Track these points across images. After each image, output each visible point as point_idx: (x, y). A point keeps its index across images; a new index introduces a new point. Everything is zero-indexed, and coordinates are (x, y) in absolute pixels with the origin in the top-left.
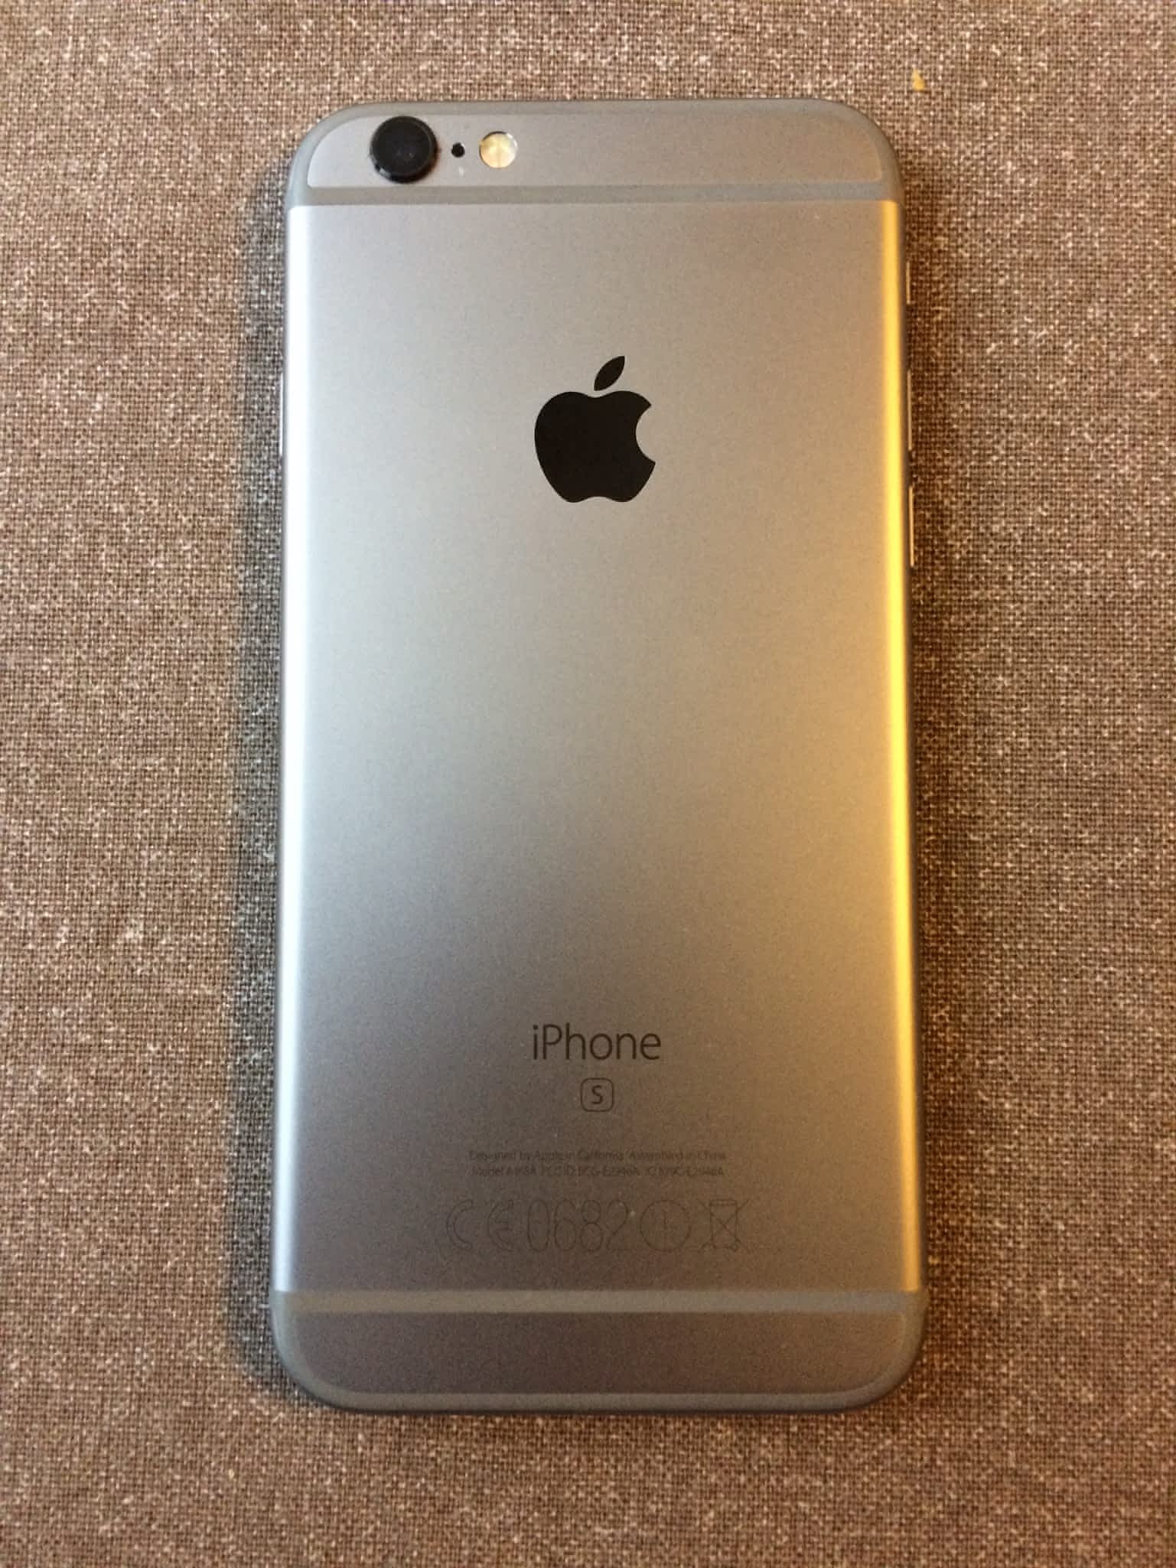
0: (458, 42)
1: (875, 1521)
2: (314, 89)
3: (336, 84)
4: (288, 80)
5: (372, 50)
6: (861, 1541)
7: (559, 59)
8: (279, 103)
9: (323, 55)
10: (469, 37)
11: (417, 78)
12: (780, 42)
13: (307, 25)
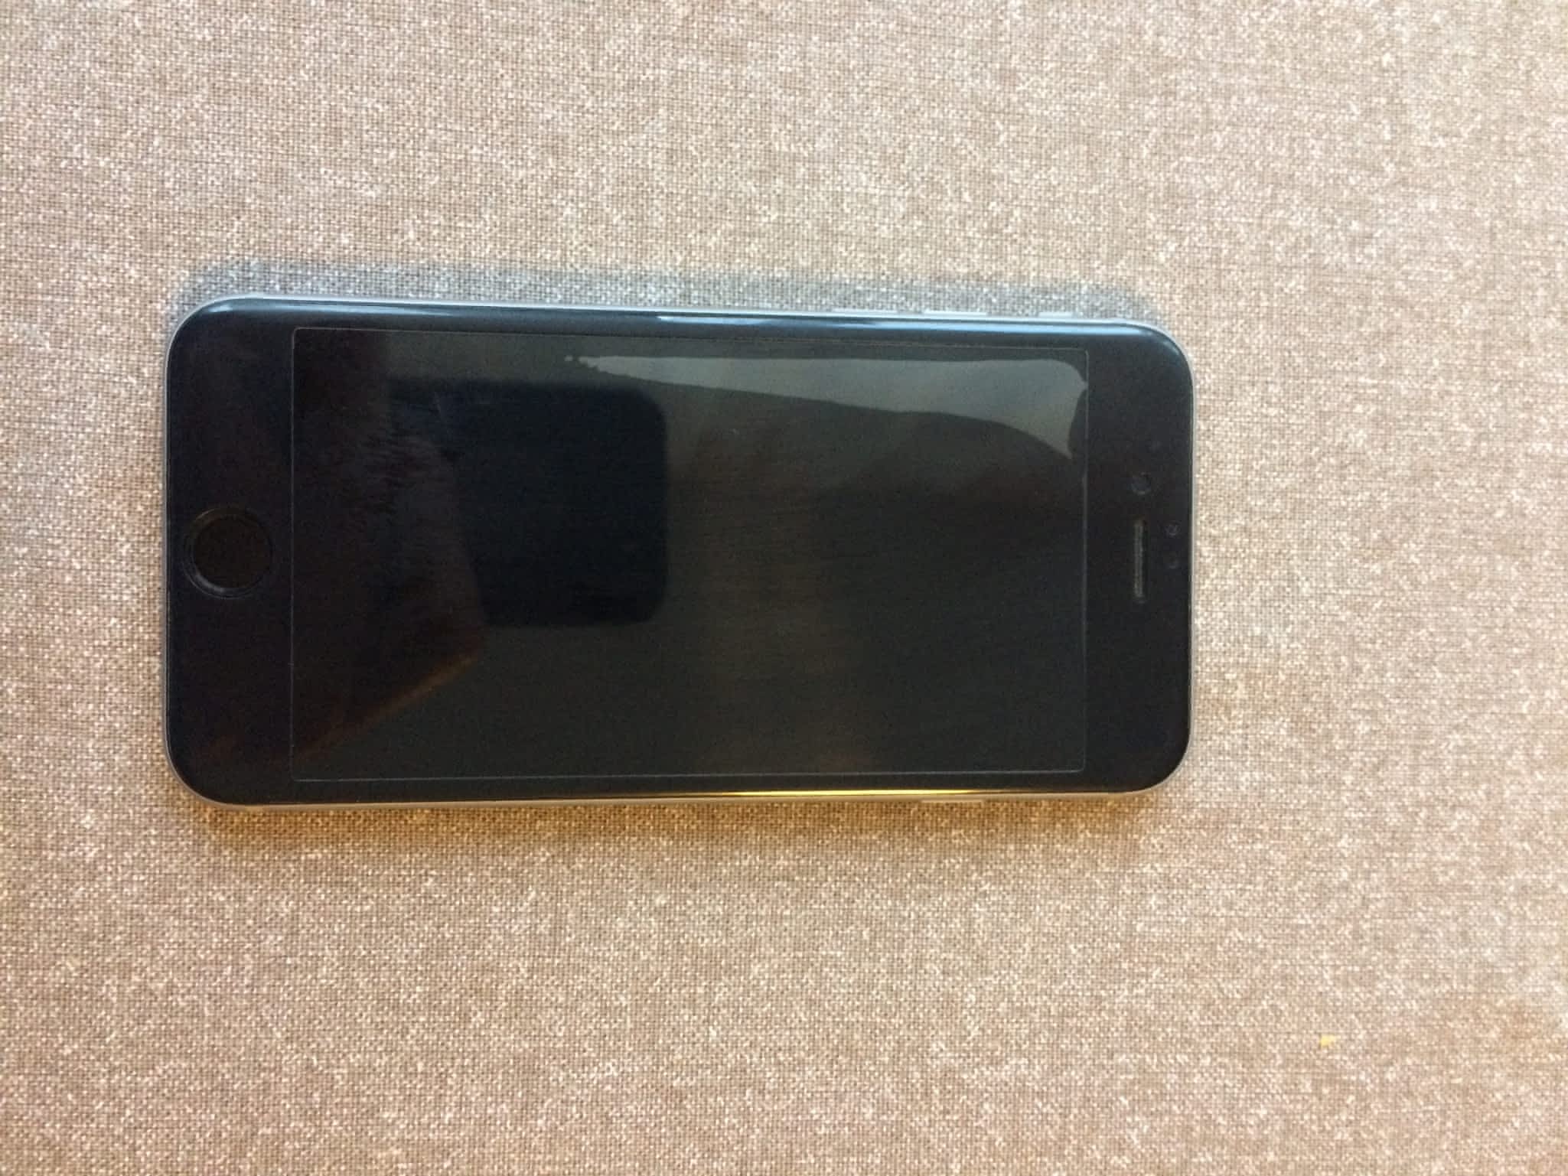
0: (1361, 686)
1: (216, 1026)
2: (1329, 574)
3: (1334, 591)
4: (1337, 554)
5: (1358, 619)
6: (200, 1016)
7: (1347, 764)
8: (1319, 547)
9: (1356, 581)
10: (1364, 694)
11: (1335, 655)
12: (1357, 934)
13: (1376, 569)
